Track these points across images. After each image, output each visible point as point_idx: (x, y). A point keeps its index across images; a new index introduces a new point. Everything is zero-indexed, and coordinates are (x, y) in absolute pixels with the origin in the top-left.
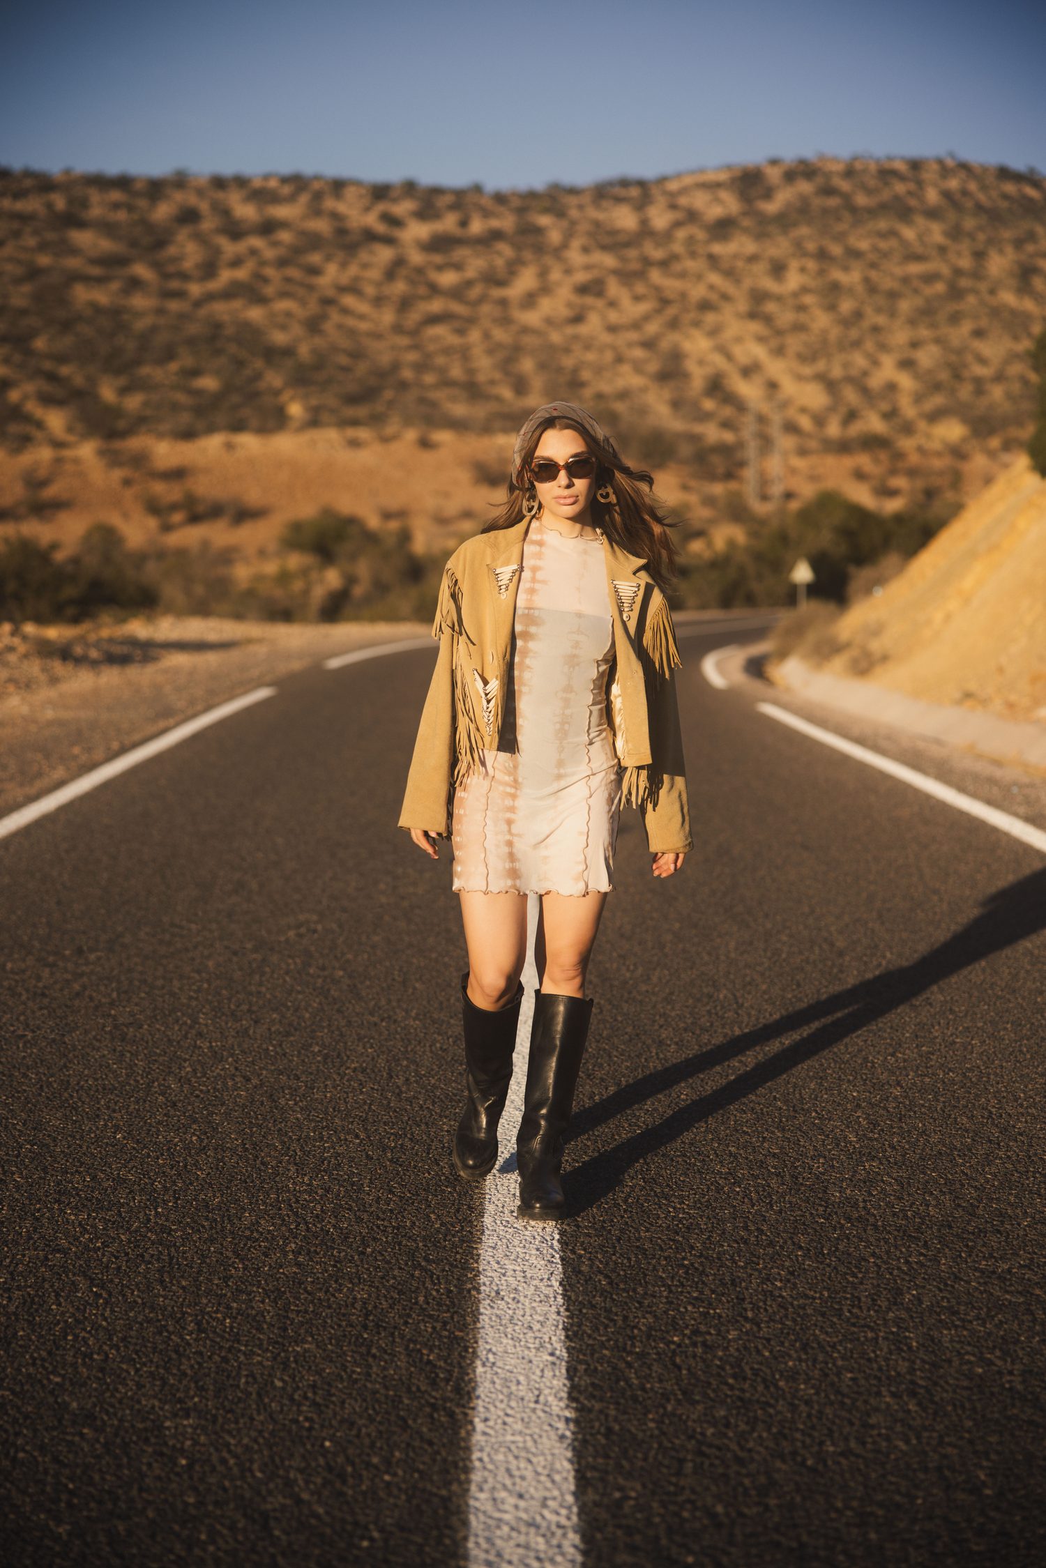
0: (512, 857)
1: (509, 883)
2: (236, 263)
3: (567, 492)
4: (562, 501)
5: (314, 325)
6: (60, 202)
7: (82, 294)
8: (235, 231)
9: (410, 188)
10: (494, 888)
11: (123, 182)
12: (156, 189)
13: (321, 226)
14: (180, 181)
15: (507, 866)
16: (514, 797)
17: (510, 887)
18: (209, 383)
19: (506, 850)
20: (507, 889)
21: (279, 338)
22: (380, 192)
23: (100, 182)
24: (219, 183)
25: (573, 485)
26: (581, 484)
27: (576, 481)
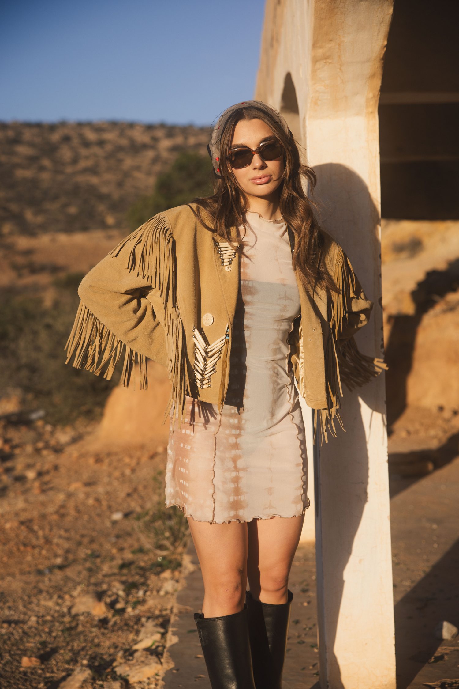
0: (237, 491)
1: (232, 513)
2: (87, 158)
3: (261, 173)
4: (258, 181)
5: (120, 185)
6: (11, 134)
7: (20, 173)
8: (86, 144)
9: (163, 126)
10: (219, 519)
11: (39, 125)
12: (53, 128)
13: (124, 142)
14: (63, 124)
15: (232, 499)
16: (237, 436)
17: (233, 517)
18: (73, 210)
19: (232, 486)
20: (229, 519)
21: (105, 190)
22: (150, 128)
23: (29, 125)
24: (80, 125)
25: (266, 167)
26: (272, 166)
27: (269, 163)
